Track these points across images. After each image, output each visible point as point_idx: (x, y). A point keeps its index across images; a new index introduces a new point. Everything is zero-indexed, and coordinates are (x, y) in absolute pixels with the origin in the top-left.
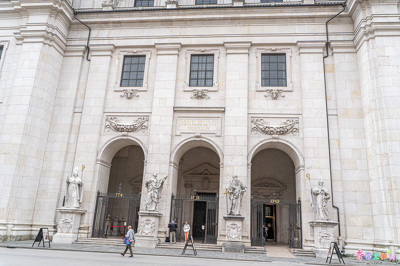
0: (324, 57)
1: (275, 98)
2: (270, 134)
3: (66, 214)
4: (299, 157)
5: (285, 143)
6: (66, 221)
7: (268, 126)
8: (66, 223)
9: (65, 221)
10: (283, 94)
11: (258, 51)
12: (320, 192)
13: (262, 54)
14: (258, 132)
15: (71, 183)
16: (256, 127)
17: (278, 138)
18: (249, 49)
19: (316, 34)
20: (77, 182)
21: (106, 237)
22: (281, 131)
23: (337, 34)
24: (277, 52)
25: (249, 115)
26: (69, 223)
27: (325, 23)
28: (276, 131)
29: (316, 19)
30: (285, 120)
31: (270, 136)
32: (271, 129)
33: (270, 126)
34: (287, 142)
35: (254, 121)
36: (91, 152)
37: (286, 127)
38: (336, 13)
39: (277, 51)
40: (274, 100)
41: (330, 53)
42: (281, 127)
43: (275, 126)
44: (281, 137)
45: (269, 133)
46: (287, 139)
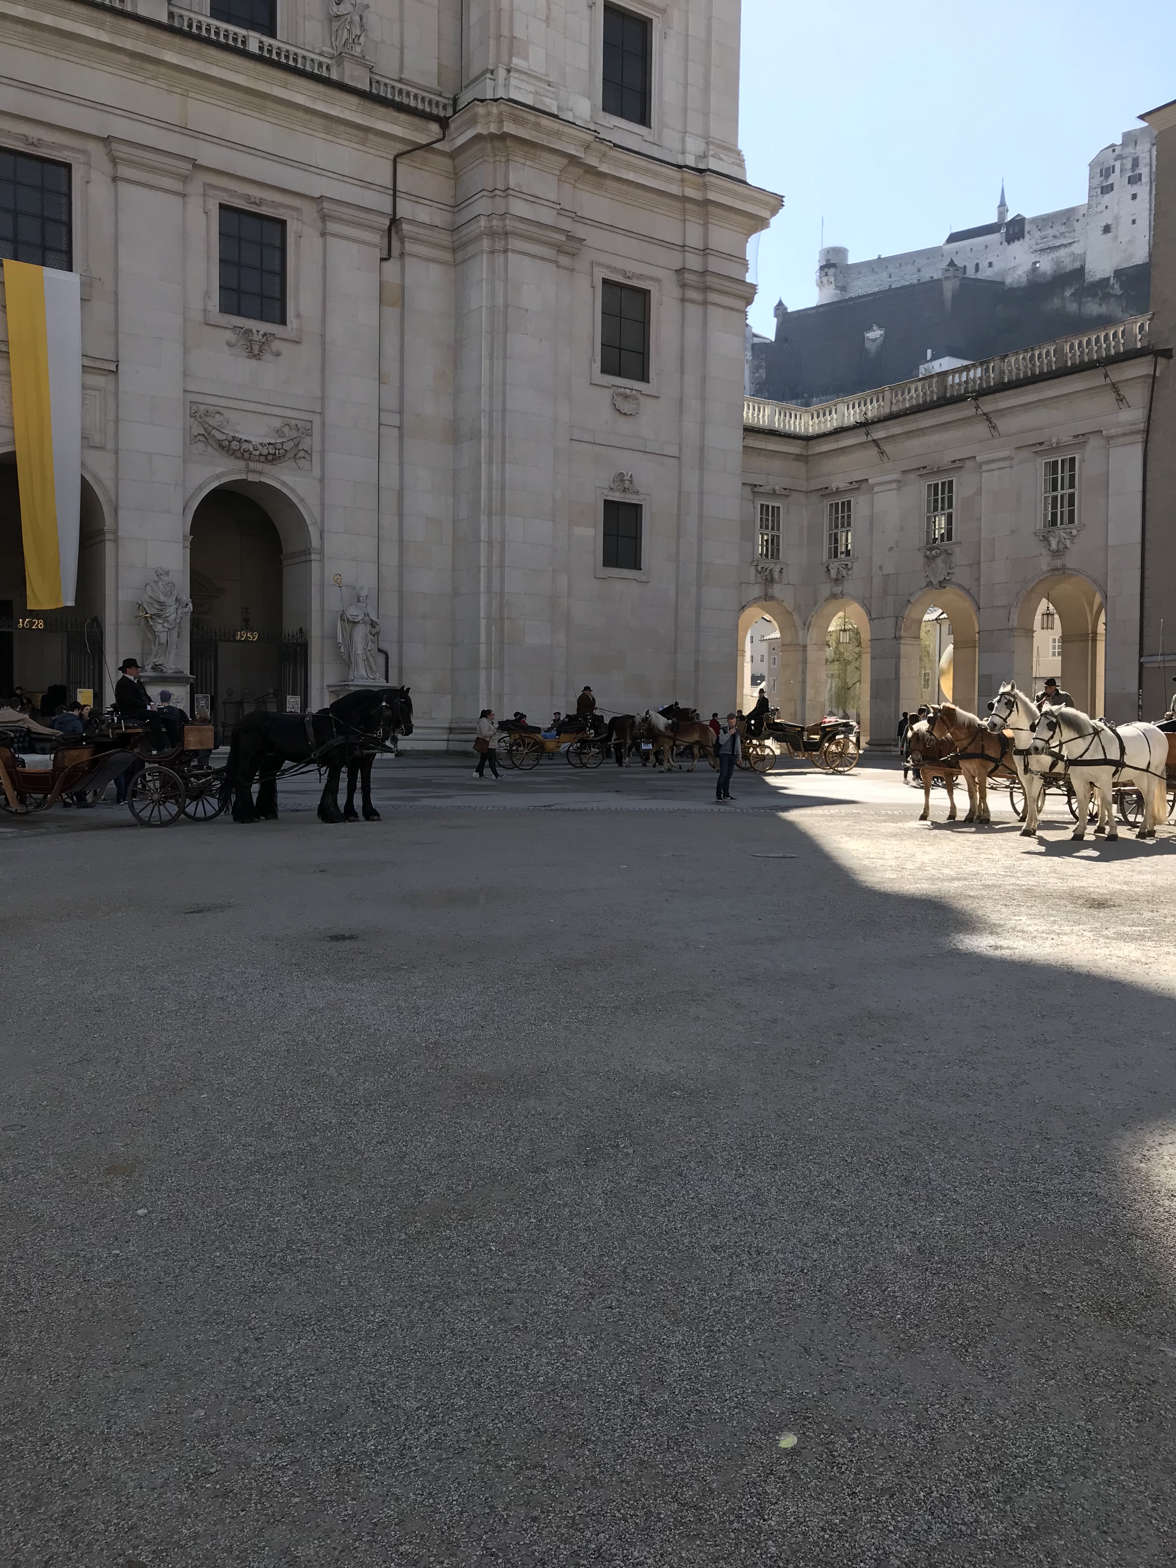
0: (382, 259)
1: (257, 357)
2: (242, 458)
4: (311, 528)
5: (278, 486)
7: (237, 435)
10: (276, 345)
11: (211, 192)
12: (360, 618)
13: (222, 206)
14: (209, 448)
16: (203, 432)
17: (260, 473)
18: (185, 179)
19: (367, 185)
22: (269, 454)
23: (416, 199)
24: (264, 210)
25: (188, 395)
27: (392, 157)
28: (257, 453)
29: (371, 137)
30: (277, 423)
31: (241, 464)
32: (245, 446)
33: (244, 437)
34: (284, 484)
35: (198, 414)
37: (282, 443)
38: (423, 140)
39: (263, 208)
40: (254, 362)
41: (395, 252)
42: (270, 444)
43: (256, 440)
44: (267, 467)
45: (239, 454)
46: (284, 478)
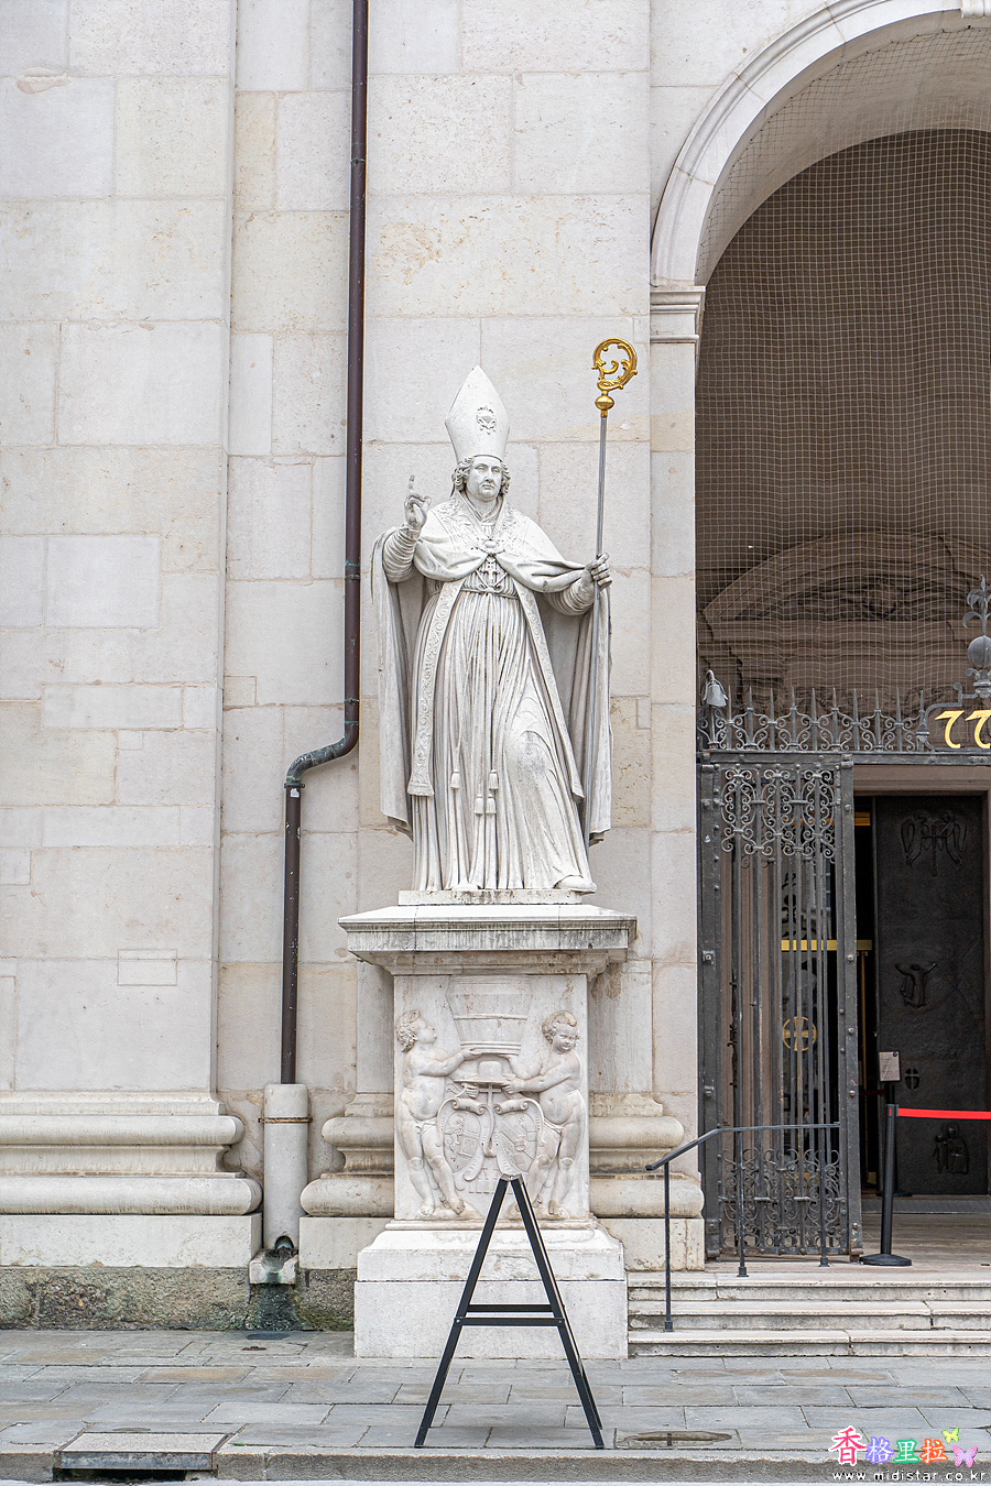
3: (461, 987)
6: (492, 1072)
8: (492, 1101)
9: (469, 1073)
15: (449, 594)
20: (525, 573)
21: (885, 1248)
26: (537, 1094)
36: (582, 197)
